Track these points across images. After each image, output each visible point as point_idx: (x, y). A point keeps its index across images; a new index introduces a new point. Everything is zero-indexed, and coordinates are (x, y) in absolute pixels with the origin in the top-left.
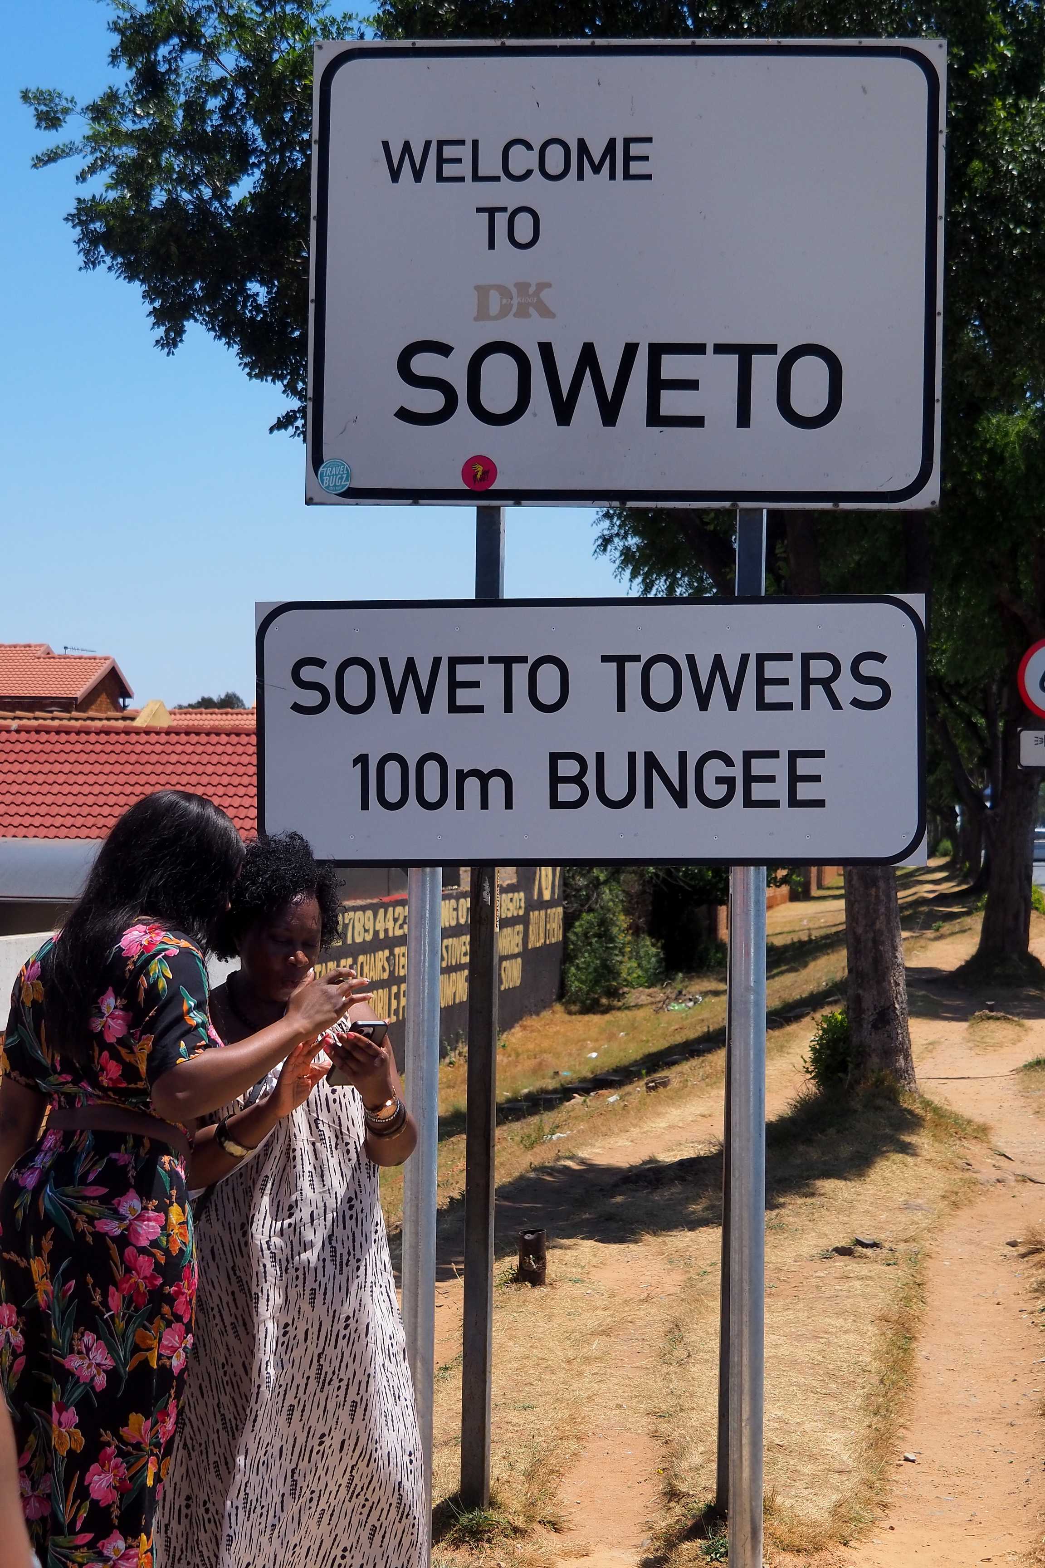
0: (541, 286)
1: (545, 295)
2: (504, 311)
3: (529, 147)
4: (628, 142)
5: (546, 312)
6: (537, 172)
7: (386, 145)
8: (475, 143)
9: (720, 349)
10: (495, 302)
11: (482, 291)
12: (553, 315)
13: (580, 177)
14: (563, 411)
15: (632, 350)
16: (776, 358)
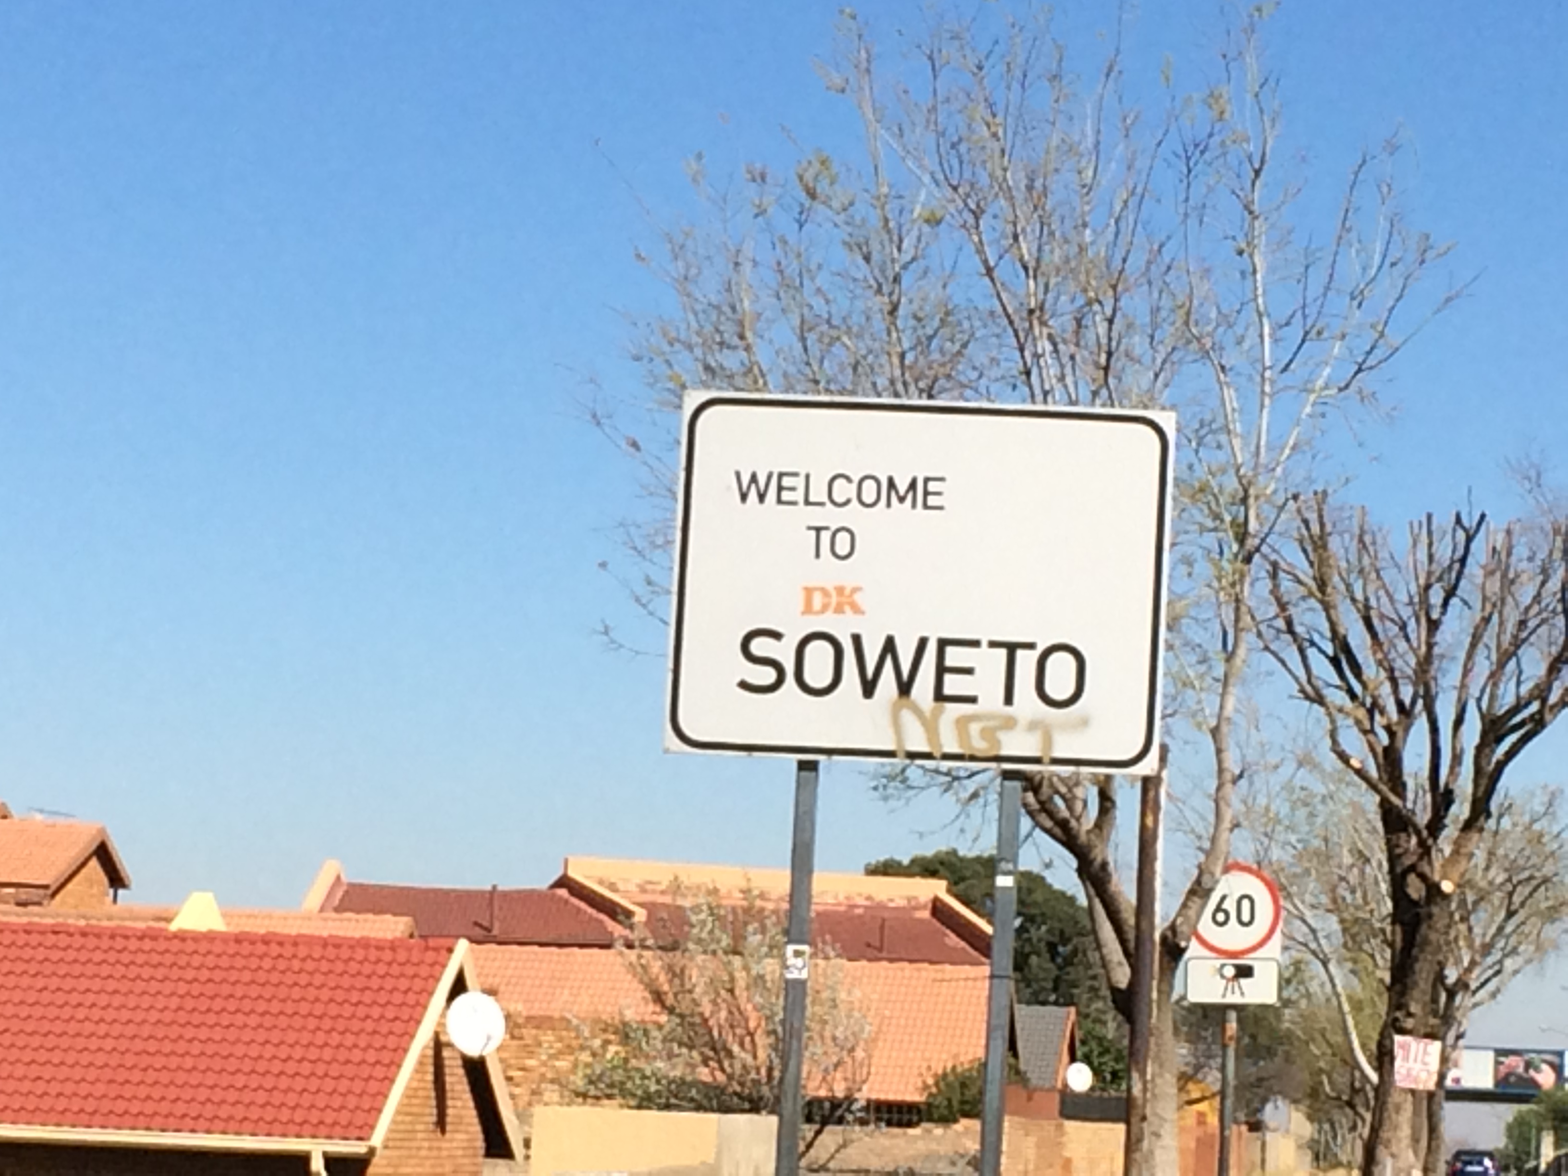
0: (855, 590)
1: (857, 597)
2: (825, 608)
3: (849, 479)
4: (927, 480)
5: (857, 610)
6: (855, 502)
7: (738, 475)
8: (807, 477)
9: (993, 644)
10: (818, 600)
11: (809, 592)
12: (863, 613)
13: (889, 504)
14: (869, 688)
15: (923, 643)
16: (1035, 654)
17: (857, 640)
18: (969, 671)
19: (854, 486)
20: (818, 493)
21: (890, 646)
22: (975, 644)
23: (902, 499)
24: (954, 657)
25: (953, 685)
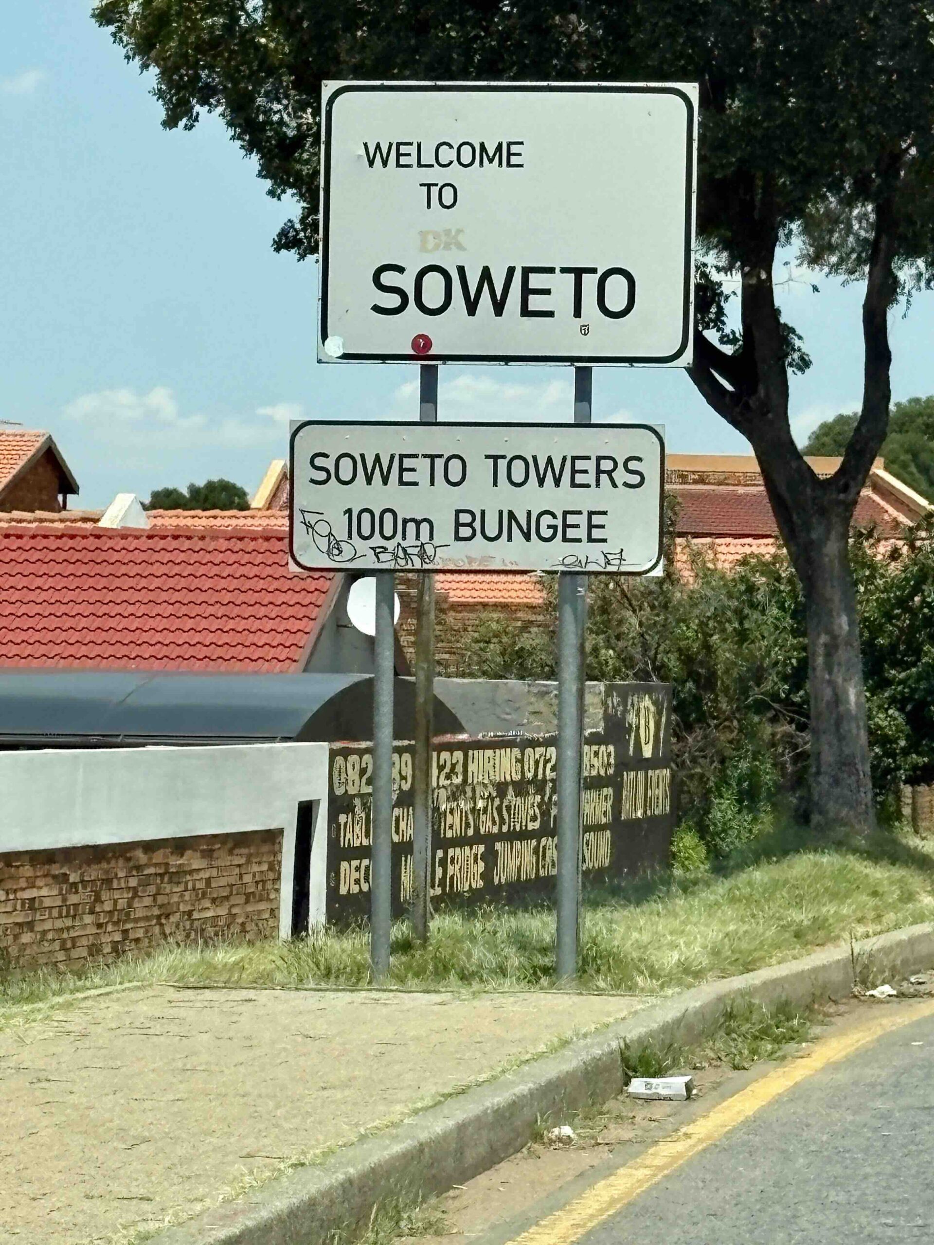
3: (451, 146)
4: (509, 144)
6: (455, 162)
7: (366, 145)
8: (419, 145)
9: (564, 270)
13: (481, 164)
14: (472, 307)
15: (511, 271)
16: (596, 277)
17: (461, 270)
18: (548, 292)
19: (455, 151)
20: (428, 157)
21: (486, 274)
22: (551, 270)
23: (491, 161)
24: (536, 282)
25: (536, 303)
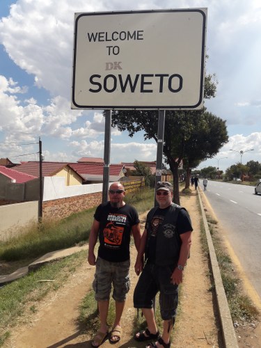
0: (119, 63)
1: (120, 65)
2: (112, 68)
3: (118, 33)
4: (138, 32)
5: (120, 68)
6: (119, 38)
7: (88, 34)
8: (107, 33)
9: (156, 75)
10: (110, 66)
11: (107, 64)
12: (122, 69)
13: (128, 39)
14: (123, 89)
15: (138, 76)
16: (168, 77)
17: (120, 76)
18: (151, 83)
19: (119, 35)
20: (109, 37)
21: (129, 77)
22: (152, 75)
23: (131, 38)
24: (146, 79)
25: (146, 87)
